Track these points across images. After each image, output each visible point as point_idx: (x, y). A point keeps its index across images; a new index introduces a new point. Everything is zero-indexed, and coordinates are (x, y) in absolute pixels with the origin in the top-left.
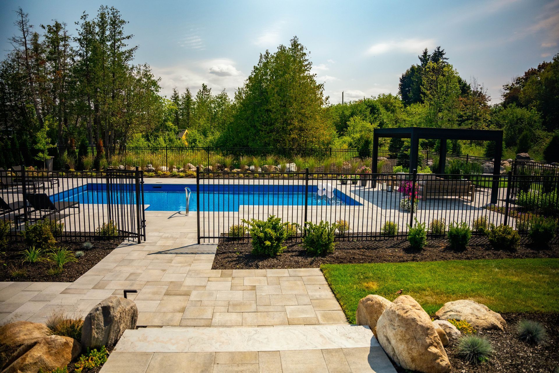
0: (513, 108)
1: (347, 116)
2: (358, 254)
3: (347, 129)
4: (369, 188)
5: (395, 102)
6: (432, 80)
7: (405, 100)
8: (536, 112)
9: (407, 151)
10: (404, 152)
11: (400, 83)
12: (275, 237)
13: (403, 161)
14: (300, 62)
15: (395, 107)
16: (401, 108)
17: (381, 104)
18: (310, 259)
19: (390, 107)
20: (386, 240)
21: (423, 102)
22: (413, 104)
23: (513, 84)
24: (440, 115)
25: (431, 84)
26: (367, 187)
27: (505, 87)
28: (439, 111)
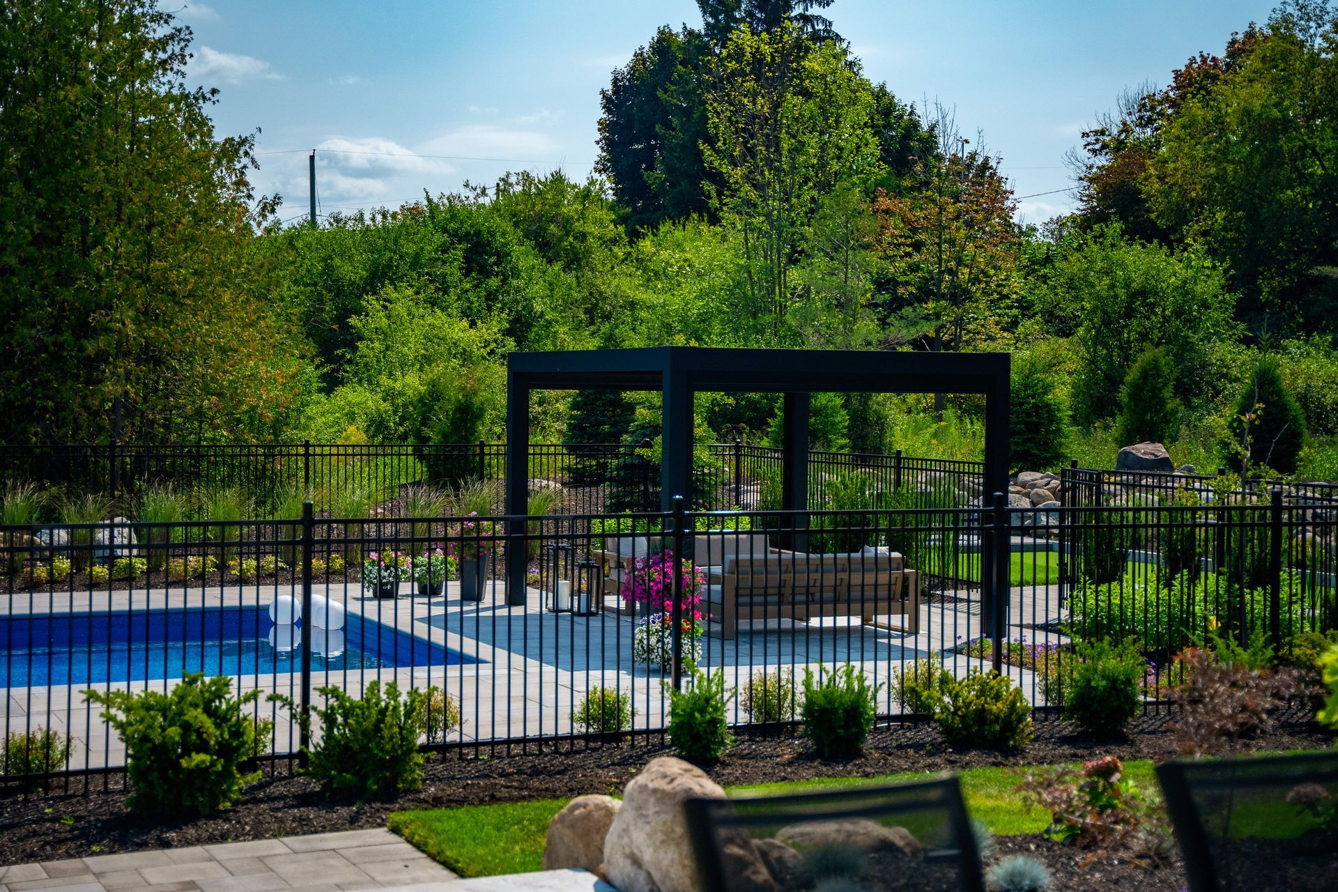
0: (1108, 242)
1: (352, 283)
2: (507, 787)
3: (355, 349)
4: (494, 608)
5: (582, 215)
6: (754, 117)
7: (631, 202)
8: (1208, 263)
9: (648, 445)
10: (637, 450)
11: (601, 114)
12: (217, 742)
13: (632, 493)
14: (130, 22)
15: (583, 236)
16: (614, 241)
17: (516, 225)
18: (344, 811)
19: (561, 239)
20: (594, 750)
21: (714, 220)
22: (669, 224)
23: (1124, 124)
24: (795, 276)
25: (752, 136)
26: (487, 601)
27: (1092, 139)
28: (792, 261)
